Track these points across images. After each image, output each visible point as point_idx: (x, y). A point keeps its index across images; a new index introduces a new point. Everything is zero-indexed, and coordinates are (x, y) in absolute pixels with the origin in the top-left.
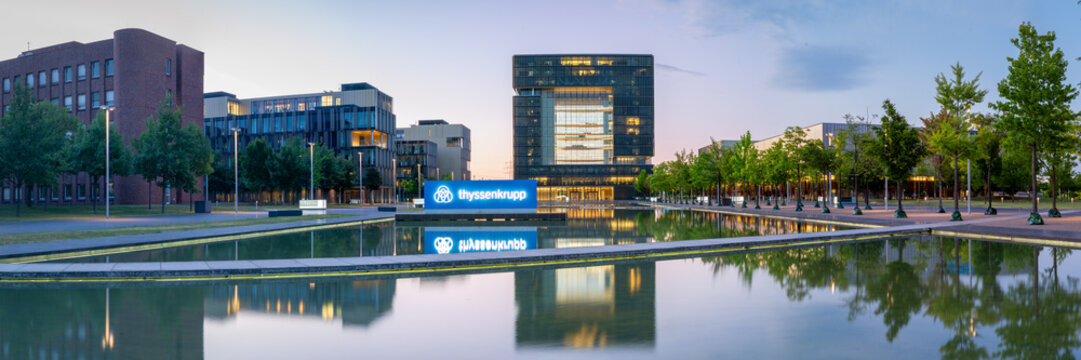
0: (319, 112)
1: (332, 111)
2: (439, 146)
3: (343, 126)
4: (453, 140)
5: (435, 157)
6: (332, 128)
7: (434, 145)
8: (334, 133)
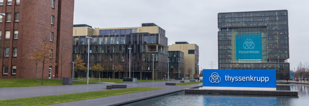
0: (132, 35)
1: (138, 35)
2: (185, 54)
3: (143, 43)
4: (191, 52)
5: (183, 58)
6: (138, 43)
7: (183, 53)
8: (139, 46)
